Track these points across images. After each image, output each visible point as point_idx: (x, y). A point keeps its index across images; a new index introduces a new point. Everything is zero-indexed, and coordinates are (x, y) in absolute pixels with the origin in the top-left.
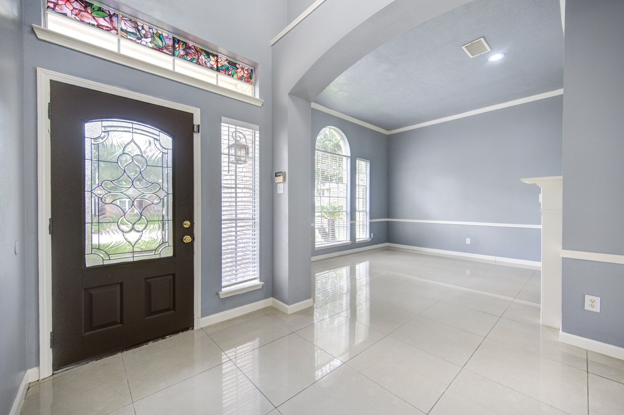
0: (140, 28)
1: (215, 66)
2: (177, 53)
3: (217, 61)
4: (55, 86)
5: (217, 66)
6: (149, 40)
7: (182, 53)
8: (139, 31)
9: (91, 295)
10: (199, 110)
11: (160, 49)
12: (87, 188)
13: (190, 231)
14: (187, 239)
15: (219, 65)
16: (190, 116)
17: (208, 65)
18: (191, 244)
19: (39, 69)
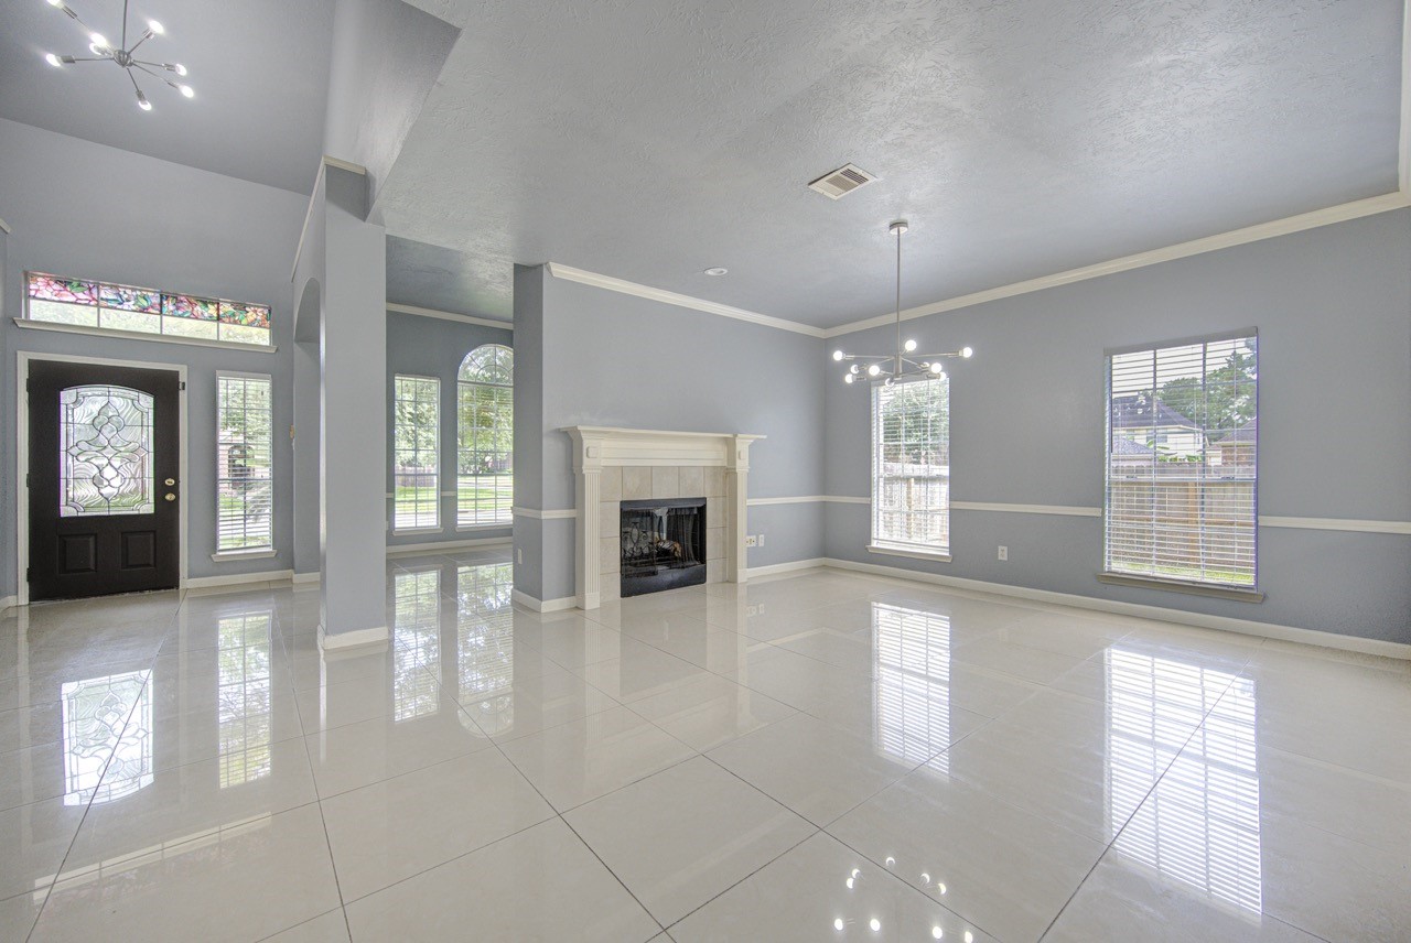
0: (122, 293)
1: (215, 315)
2: (165, 310)
3: (218, 309)
4: (33, 365)
5: (218, 315)
6: (133, 302)
7: (172, 308)
8: (121, 296)
9: (65, 542)
10: (185, 367)
11: (143, 310)
12: (63, 447)
13: (175, 489)
14: (170, 497)
15: (221, 313)
16: (176, 374)
17: (206, 315)
18: (176, 502)
19: (19, 352)
